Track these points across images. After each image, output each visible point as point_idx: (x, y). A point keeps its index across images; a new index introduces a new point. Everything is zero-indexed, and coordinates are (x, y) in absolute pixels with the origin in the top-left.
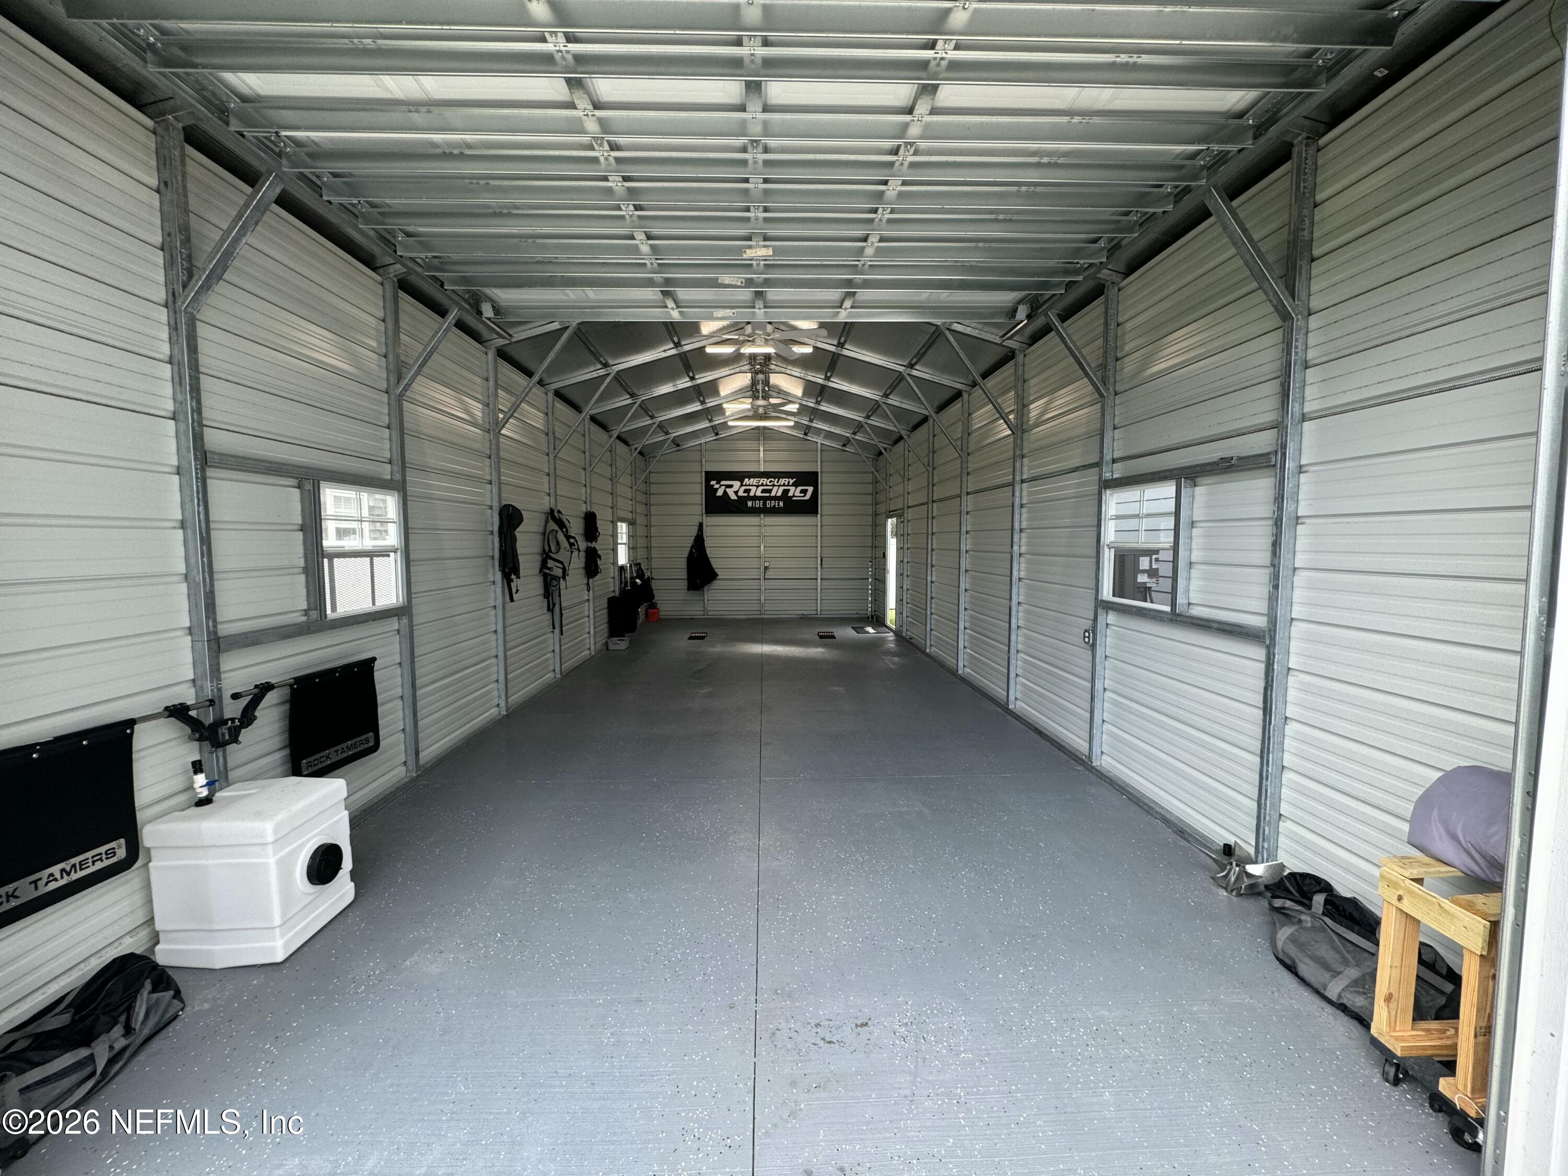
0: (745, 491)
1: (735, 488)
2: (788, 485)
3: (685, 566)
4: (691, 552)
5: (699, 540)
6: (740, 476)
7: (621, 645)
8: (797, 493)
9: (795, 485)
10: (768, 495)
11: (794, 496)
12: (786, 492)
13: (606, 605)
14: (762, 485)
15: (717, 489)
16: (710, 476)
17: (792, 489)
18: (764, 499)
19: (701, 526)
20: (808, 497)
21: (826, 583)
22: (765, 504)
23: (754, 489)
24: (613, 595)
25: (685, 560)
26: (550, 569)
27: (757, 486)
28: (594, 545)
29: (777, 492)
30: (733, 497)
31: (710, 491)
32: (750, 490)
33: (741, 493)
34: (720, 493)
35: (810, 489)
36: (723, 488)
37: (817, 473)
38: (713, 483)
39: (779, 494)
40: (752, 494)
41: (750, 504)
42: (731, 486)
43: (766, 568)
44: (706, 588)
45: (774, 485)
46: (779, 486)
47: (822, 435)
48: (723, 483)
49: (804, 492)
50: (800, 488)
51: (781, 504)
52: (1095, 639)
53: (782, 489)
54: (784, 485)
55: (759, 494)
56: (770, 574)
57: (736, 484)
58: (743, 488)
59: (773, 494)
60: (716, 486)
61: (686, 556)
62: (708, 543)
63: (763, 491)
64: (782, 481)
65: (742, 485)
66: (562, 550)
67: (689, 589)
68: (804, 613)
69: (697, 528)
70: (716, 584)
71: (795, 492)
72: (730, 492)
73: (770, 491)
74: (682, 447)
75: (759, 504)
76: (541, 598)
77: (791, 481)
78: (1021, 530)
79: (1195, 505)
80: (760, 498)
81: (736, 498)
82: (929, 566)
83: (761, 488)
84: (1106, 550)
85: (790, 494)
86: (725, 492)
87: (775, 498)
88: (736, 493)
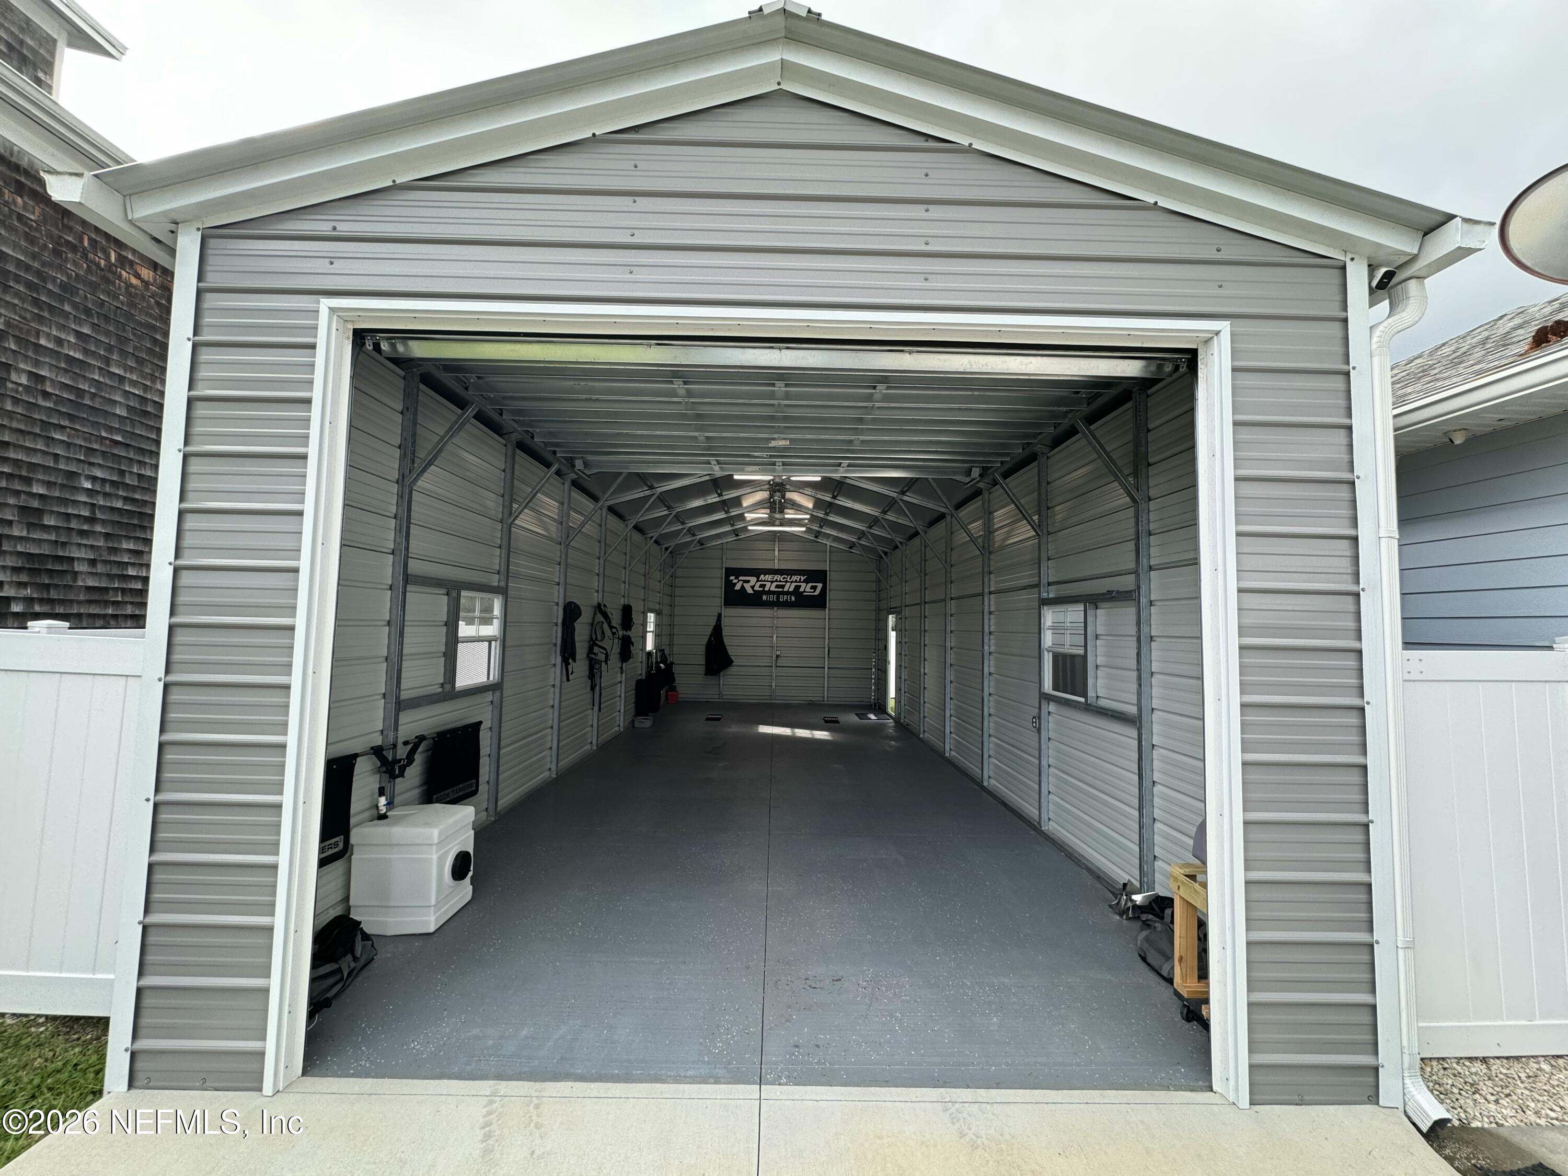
0: (761, 586)
1: (752, 583)
2: (800, 582)
3: (704, 653)
4: (709, 640)
5: (717, 630)
6: (756, 573)
7: (646, 723)
8: (808, 589)
9: (806, 581)
10: (781, 590)
11: (805, 591)
12: (797, 587)
13: (634, 687)
14: (776, 581)
15: (736, 584)
16: (730, 571)
17: (803, 585)
18: (778, 593)
19: (720, 616)
20: (817, 593)
21: (832, 671)
22: (778, 598)
23: (768, 584)
24: (640, 677)
25: (704, 647)
26: (595, 654)
27: (772, 582)
28: (629, 633)
29: (790, 587)
30: (750, 591)
31: (729, 585)
32: (765, 585)
33: (757, 588)
34: (738, 587)
35: (820, 586)
36: (741, 582)
37: (826, 571)
38: (732, 578)
39: (791, 590)
40: (767, 589)
41: (764, 598)
42: (748, 581)
43: (778, 656)
44: (722, 673)
45: (786, 582)
46: (792, 582)
47: (831, 539)
48: (741, 578)
49: (814, 588)
50: (810, 585)
51: (793, 599)
52: (1040, 724)
53: (794, 585)
54: (796, 581)
55: (773, 589)
56: (781, 662)
57: (753, 580)
58: (759, 583)
59: (786, 589)
60: (735, 581)
61: (705, 643)
62: (725, 632)
63: (777, 587)
64: (794, 578)
65: (758, 581)
66: (606, 638)
67: (706, 674)
68: (812, 699)
69: (716, 618)
70: (732, 670)
71: (806, 588)
72: (748, 587)
73: (783, 587)
74: (705, 546)
75: (772, 598)
76: (586, 679)
77: (803, 578)
78: (990, 633)
79: (1098, 623)
80: (773, 593)
81: (752, 592)
82: (922, 659)
83: (775, 584)
84: (1046, 653)
85: (802, 590)
86: (743, 587)
87: (788, 593)
88: (753, 587)
